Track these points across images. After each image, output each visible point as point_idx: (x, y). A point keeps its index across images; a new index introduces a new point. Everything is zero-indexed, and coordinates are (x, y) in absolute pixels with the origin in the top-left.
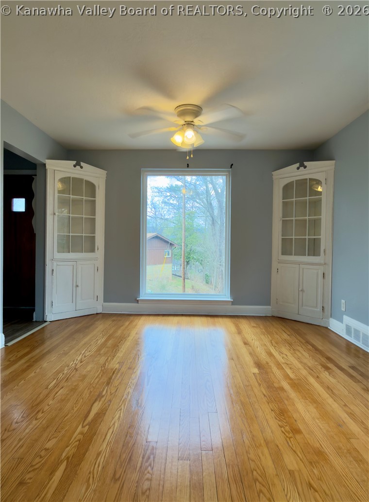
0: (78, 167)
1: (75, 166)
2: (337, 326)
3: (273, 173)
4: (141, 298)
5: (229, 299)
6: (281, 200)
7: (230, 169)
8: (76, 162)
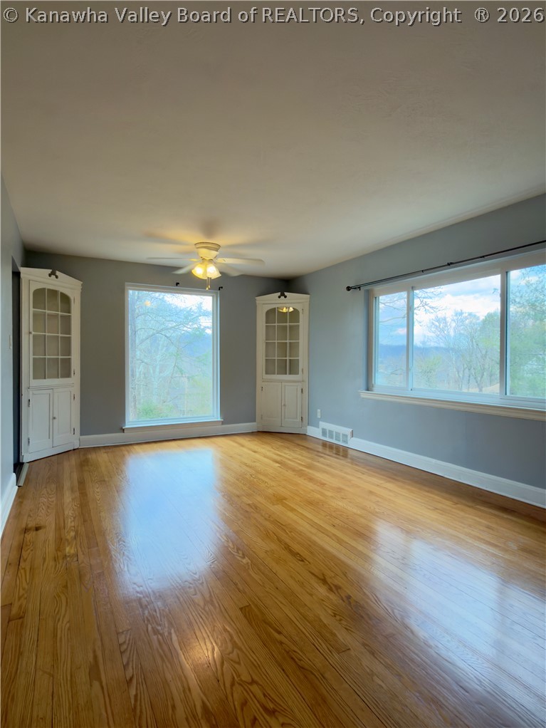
0: (53, 277)
1: (50, 275)
2: (313, 432)
3: (257, 298)
4: (127, 427)
5: (219, 419)
6: (265, 325)
7: (219, 292)
8: (51, 270)
